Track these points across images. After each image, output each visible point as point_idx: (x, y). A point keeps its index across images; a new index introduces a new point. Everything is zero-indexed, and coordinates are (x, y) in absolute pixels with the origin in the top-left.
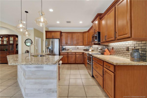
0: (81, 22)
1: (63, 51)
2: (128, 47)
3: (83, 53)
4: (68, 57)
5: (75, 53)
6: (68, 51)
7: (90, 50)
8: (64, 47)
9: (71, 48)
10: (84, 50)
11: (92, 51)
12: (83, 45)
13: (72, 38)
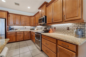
0: (29, 8)
1: (10, 31)
2: (69, 27)
3: (30, 31)
4: (16, 36)
5: (24, 32)
6: (16, 31)
7: (36, 29)
8: (12, 27)
9: (19, 28)
10: (31, 29)
11: (37, 30)
12: (30, 26)
13: (20, 20)
